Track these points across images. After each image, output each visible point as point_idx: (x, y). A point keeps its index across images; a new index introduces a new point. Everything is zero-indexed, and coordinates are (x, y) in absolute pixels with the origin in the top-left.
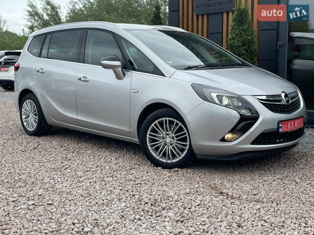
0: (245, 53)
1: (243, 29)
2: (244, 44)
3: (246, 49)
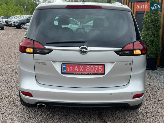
0: (152, 27)
1: (152, 13)
2: (152, 22)
3: (153, 25)
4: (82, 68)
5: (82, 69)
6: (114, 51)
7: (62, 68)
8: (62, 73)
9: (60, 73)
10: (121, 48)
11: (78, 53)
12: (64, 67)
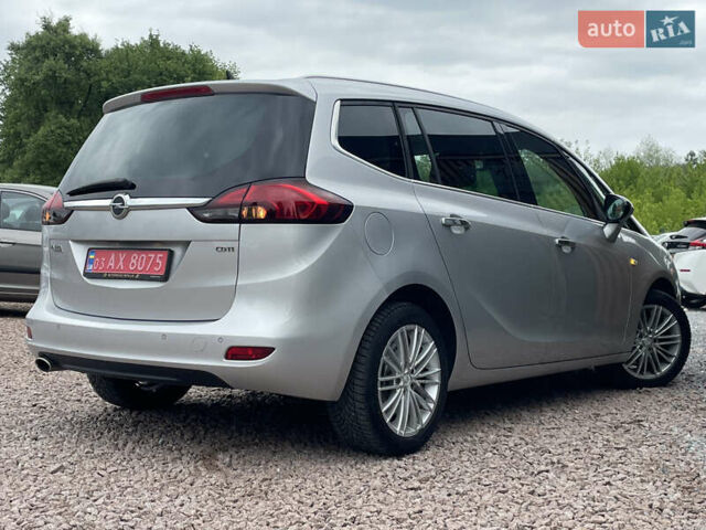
4: (122, 259)
5: (121, 263)
6: (188, 208)
7: (88, 261)
8: (86, 274)
9: (82, 273)
10: (207, 200)
11: (109, 215)
12: (92, 257)
